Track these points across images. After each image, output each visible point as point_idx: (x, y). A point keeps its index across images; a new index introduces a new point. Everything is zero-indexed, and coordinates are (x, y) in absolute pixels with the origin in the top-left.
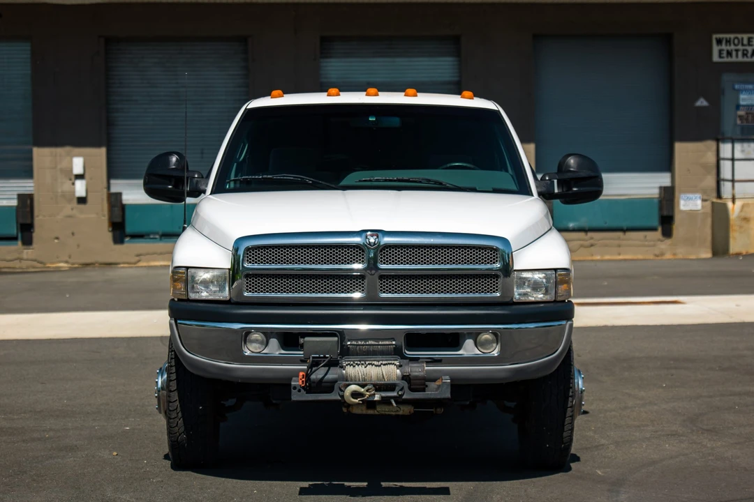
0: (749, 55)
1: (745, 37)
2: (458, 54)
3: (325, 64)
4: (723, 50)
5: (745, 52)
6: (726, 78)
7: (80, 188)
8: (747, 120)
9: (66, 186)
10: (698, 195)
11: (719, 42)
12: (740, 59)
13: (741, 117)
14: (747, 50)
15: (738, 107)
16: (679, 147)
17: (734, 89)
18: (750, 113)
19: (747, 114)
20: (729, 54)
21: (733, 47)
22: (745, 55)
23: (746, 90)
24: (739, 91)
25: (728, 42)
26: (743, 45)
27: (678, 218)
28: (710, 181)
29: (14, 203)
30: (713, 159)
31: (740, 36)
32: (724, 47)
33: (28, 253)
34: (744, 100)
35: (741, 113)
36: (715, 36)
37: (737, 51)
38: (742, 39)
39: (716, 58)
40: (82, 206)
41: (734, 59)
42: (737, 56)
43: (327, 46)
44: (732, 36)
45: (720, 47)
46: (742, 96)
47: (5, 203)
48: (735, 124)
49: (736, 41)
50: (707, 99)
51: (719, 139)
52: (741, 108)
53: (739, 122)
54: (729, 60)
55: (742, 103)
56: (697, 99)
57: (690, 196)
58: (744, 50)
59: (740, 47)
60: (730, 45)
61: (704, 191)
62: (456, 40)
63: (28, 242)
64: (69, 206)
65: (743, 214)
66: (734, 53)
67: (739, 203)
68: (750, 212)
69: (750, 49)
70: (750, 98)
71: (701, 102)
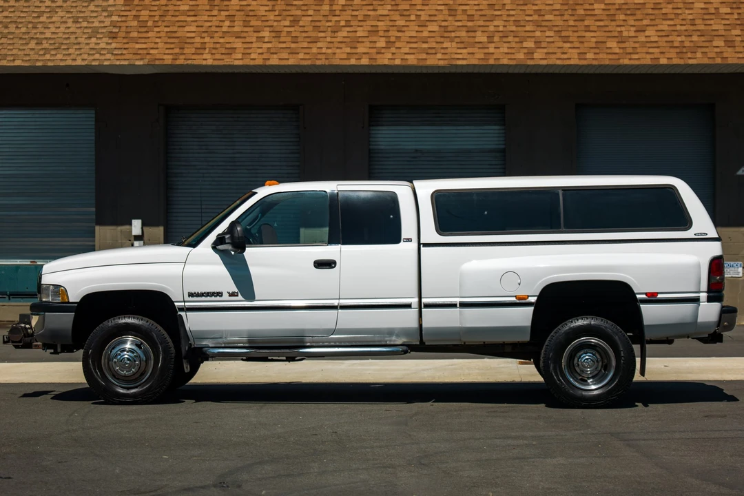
2: (502, 122)
3: (373, 132)
10: (740, 263)
43: (375, 115)
56: (738, 168)
57: (731, 262)
62: (501, 108)
71: (742, 171)
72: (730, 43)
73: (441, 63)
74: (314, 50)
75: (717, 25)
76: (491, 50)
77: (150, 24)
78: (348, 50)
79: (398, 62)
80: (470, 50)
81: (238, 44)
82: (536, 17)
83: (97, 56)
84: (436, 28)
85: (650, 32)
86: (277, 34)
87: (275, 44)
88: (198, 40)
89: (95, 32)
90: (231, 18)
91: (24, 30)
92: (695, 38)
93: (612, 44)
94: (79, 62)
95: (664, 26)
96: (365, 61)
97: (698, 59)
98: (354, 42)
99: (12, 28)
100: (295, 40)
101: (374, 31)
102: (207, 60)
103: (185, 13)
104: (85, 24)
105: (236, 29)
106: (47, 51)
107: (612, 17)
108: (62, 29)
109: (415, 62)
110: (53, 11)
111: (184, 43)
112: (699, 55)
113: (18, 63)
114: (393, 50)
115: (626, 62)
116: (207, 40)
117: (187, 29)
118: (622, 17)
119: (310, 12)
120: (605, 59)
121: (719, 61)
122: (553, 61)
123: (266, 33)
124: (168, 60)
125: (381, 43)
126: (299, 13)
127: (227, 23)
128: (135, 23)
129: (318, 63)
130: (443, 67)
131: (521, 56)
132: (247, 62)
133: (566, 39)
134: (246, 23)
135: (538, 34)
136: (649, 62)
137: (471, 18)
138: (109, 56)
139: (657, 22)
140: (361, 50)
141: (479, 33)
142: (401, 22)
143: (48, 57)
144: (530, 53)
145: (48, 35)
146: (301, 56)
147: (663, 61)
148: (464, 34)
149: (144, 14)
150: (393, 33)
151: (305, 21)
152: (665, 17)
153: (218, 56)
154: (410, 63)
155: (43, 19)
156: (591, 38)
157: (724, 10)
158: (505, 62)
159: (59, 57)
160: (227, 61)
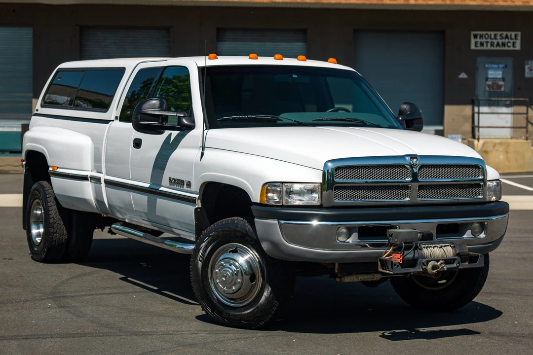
0: (495, 45)
1: (493, 33)
2: (305, 40)
3: (220, 45)
4: (478, 42)
5: (492, 44)
6: (480, 60)
8: (493, 88)
10: (460, 136)
11: (475, 36)
12: (489, 48)
13: (489, 86)
14: (494, 43)
15: (487, 79)
16: (446, 107)
17: (485, 67)
18: (495, 83)
19: (493, 84)
20: (482, 44)
21: (484, 40)
22: (492, 45)
23: (493, 68)
24: (488, 69)
25: (481, 36)
26: (491, 38)
28: (468, 127)
29: (20, 129)
30: (470, 113)
31: (489, 33)
32: (478, 40)
34: (491, 74)
35: (489, 83)
36: (473, 33)
37: (487, 42)
38: (491, 35)
39: (473, 47)
41: (485, 48)
42: (487, 46)
43: (221, 34)
44: (484, 33)
45: (476, 40)
46: (490, 72)
48: (485, 90)
49: (487, 36)
50: (466, 74)
52: (489, 80)
53: (487, 89)
54: (482, 48)
55: (490, 76)
56: (460, 74)
57: (454, 136)
58: (491, 42)
59: (489, 40)
60: (483, 38)
61: (463, 133)
62: (304, 31)
65: (484, 149)
66: (485, 44)
67: (481, 141)
68: (489, 148)
69: (496, 41)
70: (495, 73)
71: (463, 76)
115: (387, 2)
120: (374, 0)
121: (448, 3)
130: (267, 3)
136: (403, 2)
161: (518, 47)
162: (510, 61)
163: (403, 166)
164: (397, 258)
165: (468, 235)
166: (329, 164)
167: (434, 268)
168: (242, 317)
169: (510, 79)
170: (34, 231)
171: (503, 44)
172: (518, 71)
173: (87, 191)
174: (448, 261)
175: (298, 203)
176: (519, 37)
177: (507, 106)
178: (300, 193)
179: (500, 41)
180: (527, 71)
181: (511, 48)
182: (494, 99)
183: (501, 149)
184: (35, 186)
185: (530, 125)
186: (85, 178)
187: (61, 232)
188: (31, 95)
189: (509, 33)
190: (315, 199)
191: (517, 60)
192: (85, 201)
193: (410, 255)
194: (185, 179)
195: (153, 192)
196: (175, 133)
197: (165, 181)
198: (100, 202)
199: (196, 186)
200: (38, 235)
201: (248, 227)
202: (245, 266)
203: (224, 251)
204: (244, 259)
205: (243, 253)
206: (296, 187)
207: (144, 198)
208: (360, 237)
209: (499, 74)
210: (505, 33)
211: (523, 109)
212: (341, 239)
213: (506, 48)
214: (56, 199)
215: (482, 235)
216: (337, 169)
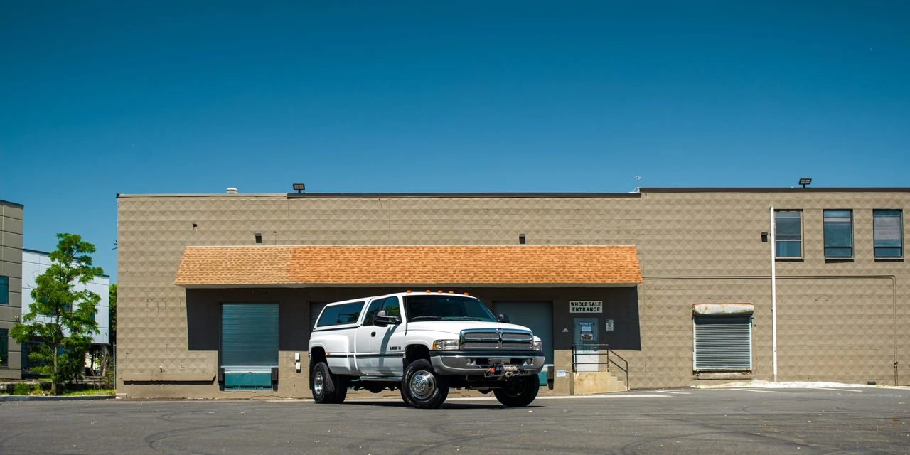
0: (586, 310)
1: (584, 302)
4: (574, 308)
6: (576, 320)
7: (298, 366)
8: (585, 338)
9: (292, 365)
10: (564, 371)
11: (573, 304)
12: (582, 312)
13: (583, 337)
15: (581, 332)
16: (555, 351)
17: (579, 325)
18: (587, 335)
19: (585, 335)
20: (577, 309)
21: (579, 307)
22: (584, 310)
23: (585, 325)
24: (581, 326)
25: (577, 304)
26: (583, 306)
27: (555, 380)
28: (570, 365)
29: (270, 372)
30: (571, 355)
31: (582, 302)
32: (575, 306)
33: (275, 393)
34: (584, 329)
35: (583, 335)
36: (571, 302)
37: (581, 308)
39: (571, 311)
40: (299, 374)
41: (579, 312)
42: (581, 310)
44: (578, 302)
47: (267, 372)
48: (580, 340)
49: (580, 304)
50: (568, 329)
51: (573, 348)
52: (583, 333)
53: (582, 339)
54: (577, 312)
55: (583, 331)
56: (563, 329)
57: (561, 371)
58: (583, 308)
61: (567, 369)
63: (276, 389)
64: (293, 374)
65: (580, 378)
66: (579, 309)
67: (578, 373)
68: (583, 377)
69: (586, 308)
70: (587, 329)
71: (566, 330)
72: (558, 274)
73: (433, 283)
74: (377, 277)
75: (552, 266)
76: (455, 277)
77: (304, 266)
78: (392, 277)
79: (414, 282)
80: (446, 277)
81: (343, 274)
82: (474, 263)
83: (282, 280)
84: (430, 268)
85: (524, 269)
86: (361, 270)
87: (360, 274)
88: (326, 272)
89: (280, 269)
90: (340, 263)
91: (248, 268)
92: (543, 272)
93: (507, 274)
94: (273, 282)
95: (530, 266)
96: (400, 282)
97: (545, 281)
98: (395, 274)
99: (243, 268)
100: (369, 272)
101: (403, 269)
102: (330, 281)
103: (319, 261)
104: (275, 266)
105: (343, 268)
106: (259, 278)
107: (508, 263)
108: (266, 268)
109: (422, 282)
110: (260, 260)
111: (320, 274)
112: (545, 279)
113: (246, 283)
114: (412, 277)
115: (513, 282)
116: (330, 272)
117: (321, 268)
118: (512, 263)
119: (375, 261)
120: (504, 281)
121: (553, 282)
122: (482, 281)
123: (356, 270)
124: (313, 281)
125: (407, 274)
126: (370, 261)
127: (339, 265)
128: (298, 265)
129: (379, 282)
130: (434, 284)
131: (468, 279)
132: (348, 282)
133: (487, 272)
134: (347, 265)
135: (475, 270)
136: (523, 282)
137: (446, 263)
138: (286, 280)
139: (527, 265)
140: (398, 277)
141: (449, 270)
142: (415, 265)
143: (260, 280)
144: (472, 278)
145: (259, 271)
146: (372, 279)
147: (529, 282)
148: (443, 270)
149: (302, 262)
150: (412, 270)
151: (373, 264)
152: (530, 263)
153: (335, 280)
154: (419, 282)
155: (257, 264)
156: (498, 272)
157: (555, 260)
158: (461, 282)
159: (265, 280)
160: (339, 282)
161: (601, 311)
162: (596, 320)
163: (495, 333)
164: (492, 370)
165: (525, 364)
166: (463, 332)
167: (508, 374)
168: (425, 403)
169: (596, 331)
170: (316, 388)
171: (591, 309)
172: (602, 327)
173: (346, 363)
174: (515, 372)
175: (449, 349)
176: (601, 305)
177: (595, 350)
178: (450, 345)
179: (589, 308)
180: (607, 326)
181: (597, 312)
182: (587, 346)
183: (591, 378)
184: (317, 365)
185: (610, 363)
186: (345, 356)
187: (331, 387)
188: (278, 349)
189: (595, 302)
190: (457, 347)
191: (601, 319)
192: (345, 368)
193: (498, 369)
194: (398, 346)
195: (382, 356)
196: (392, 326)
197: (388, 348)
198: (353, 368)
199: (403, 348)
200: (318, 390)
201: (428, 363)
202: (427, 381)
203: (417, 374)
204: (427, 377)
205: (426, 374)
206: (448, 342)
207: (377, 360)
208: (477, 363)
209: (589, 329)
210: (592, 302)
211: (605, 351)
212: (468, 364)
213: (593, 312)
214: (329, 370)
215: (532, 365)
216: (466, 333)
